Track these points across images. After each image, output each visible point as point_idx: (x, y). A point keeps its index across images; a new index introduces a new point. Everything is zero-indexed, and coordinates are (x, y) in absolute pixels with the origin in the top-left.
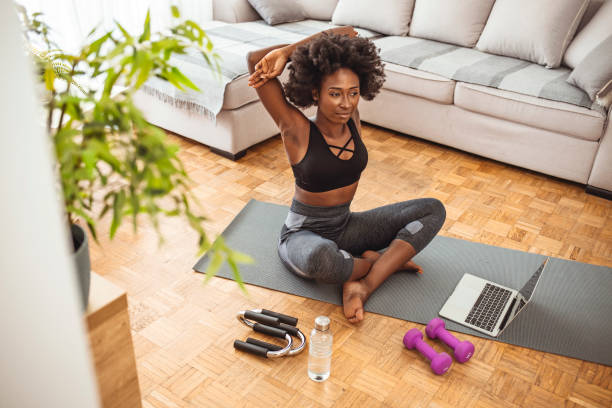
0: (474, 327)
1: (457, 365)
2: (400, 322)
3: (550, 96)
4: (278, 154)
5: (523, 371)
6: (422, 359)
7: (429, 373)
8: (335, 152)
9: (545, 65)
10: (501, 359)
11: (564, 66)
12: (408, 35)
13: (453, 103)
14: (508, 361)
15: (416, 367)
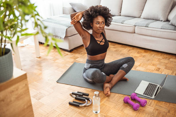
0: (146, 96)
1: (142, 107)
2: (122, 95)
3: (164, 28)
4: (83, 50)
5: (163, 109)
6: (130, 106)
7: (133, 110)
8: (99, 42)
9: (162, 21)
10: (156, 105)
11: (168, 21)
12: (120, 15)
13: (135, 33)
14: (158, 106)
15: (128, 108)
